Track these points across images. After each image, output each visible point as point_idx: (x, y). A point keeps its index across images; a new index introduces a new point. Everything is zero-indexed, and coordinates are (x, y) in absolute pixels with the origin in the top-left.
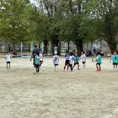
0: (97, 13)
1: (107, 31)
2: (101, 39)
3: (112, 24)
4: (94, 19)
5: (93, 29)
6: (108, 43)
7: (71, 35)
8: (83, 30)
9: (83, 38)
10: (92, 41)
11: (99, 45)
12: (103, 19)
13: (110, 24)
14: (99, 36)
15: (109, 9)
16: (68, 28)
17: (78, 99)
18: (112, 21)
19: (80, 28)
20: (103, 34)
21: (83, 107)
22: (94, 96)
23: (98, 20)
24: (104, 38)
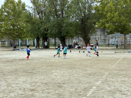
0: (75, 17)
1: (83, 30)
2: (79, 36)
4: (73, 22)
5: (73, 29)
6: (83, 39)
7: (57, 33)
8: (65, 29)
9: (66, 36)
10: (72, 37)
11: (77, 40)
12: (79, 21)
13: (85, 25)
14: (77, 34)
15: (84, 15)
16: (54, 28)
19: (63, 28)
20: (80, 32)
23: (76, 22)
24: (81, 36)
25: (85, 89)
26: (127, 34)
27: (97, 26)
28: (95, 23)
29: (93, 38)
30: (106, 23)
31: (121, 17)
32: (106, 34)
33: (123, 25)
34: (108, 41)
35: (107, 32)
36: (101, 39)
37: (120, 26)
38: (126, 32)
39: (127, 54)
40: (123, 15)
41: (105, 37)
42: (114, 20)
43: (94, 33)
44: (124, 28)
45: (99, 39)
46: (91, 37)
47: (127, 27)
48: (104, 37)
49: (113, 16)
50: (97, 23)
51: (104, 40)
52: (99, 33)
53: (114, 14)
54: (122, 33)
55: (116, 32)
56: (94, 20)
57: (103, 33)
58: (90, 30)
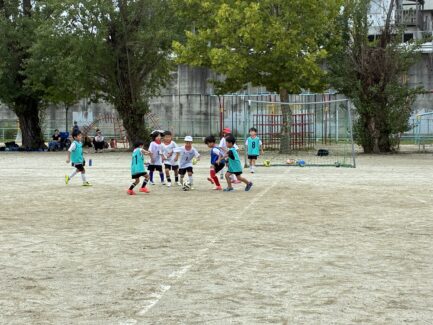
0: (84, 15)
1: (116, 73)
2: (98, 96)
3: (129, 50)
4: (74, 35)
6: (119, 109)
8: (38, 67)
10: (70, 102)
11: (90, 114)
12: (101, 34)
13: (124, 50)
14: (90, 87)
15: (119, 6)
17: (31, 279)
18: (131, 43)
19: (31, 61)
20: (103, 80)
21: (47, 302)
22: (79, 267)
23: (85, 37)
24: (106, 95)
25: (131, 294)
26: (292, 93)
27: (173, 56)
28: (166, 46)
29: (158, 107)
30: (209, 45)
31: (270, 23)
32: (210, 91)
33: (278, 54)
34: (218, 118)
35: (217, 84)
36: (190, 112)
37: (266, 61)
38: (287, 85)
39: (292, 172)
40: (278, 15)
41: (207, 104)
42: (244, 32)
43: (164, 85)
44: (283, 67)
45: (185, 109)
46: (153, 102)
47: (294, 63)
48: (203, 102)
49: (238, 17)
50: (176, 44)
51: (203, 117)
52: (181, 85)
53: (241, 10)
54: (273, 87)
55: (249, 84)
56: (161, 32)
57: (198, 86)
58: (145, 74)
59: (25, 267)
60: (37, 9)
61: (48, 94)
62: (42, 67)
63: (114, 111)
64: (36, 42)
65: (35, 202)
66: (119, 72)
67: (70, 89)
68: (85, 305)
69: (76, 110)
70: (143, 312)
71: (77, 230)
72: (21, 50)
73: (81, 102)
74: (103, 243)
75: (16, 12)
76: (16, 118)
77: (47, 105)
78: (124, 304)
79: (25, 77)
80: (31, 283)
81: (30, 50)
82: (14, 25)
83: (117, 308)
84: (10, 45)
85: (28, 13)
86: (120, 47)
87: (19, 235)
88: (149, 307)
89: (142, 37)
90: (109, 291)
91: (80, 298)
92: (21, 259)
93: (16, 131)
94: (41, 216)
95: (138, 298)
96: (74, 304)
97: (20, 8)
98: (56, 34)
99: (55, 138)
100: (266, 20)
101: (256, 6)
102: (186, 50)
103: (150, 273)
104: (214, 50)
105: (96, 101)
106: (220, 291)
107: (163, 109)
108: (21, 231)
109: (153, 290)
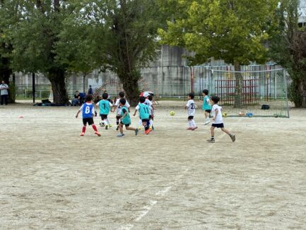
0: (96, 10)
1: (118, 51)
2: (106, 68)
3: (127, 35)
4: (89, 25)
5: (88, 46)
6: (120, 77)
7: (38, 58)
8: (64, 47)
9: (66, 65)
10: (86, 71)
11: (100, 80)
12: (108, 24)
13: (124, 35)
14: (100, 61)
15: (120, 4)
16: (32, 42)
17: (60, 195)
18: (129, 30)
19: (59, 43)
20: (109, 56)
21: (71, 211)
22: (94, 187)
23: (97, 26)
24: (111, 66)
25: (129, 206)
26: (243, 65)
27: (158, 39)
28: (153, 31)
29: (147, 75)
30: (183, 31)
31: (227, 15)
32: (184, 63)
33: (233, 36)
34: (190, 83)
35: (189, 59)
36: (170, 78)
37: (225, 42)
38: (239, 58)
39: (243, 120)
40: (233, 9)
41: (182, 72)
42: (209, 22)
43: (151, 59)
44: (236, 46)
45: (166, 76)
46: (143, 72)
47: (245, 43)
48: (179, 71)
49: (204, 11)
50: (160, 30)
51: (179, 82)
52: (164, 60)
53: (207, 5)
54: (229, 60)
55: (212, 58)
56: (150, 22)
57: (176, 60)
58: (138, 52)
59: (56, 187)
60: (64, 6)
61: (71, 66)
62: (67, 48)
63: (116, 78)
64: (63, 30)
65: (63, 142)
66: (121, 50)
67: (87, 63)
68: (97, 214)
69: (90, 77)
70: (138, 219)
71: (91, 161)
72: (53, 35)
73: (94, 72)
74: (109, 170)
75: (49, 9)
76: (49, 83)
77: (70, 74)
78: (125, 214)
79: (55, 55)
80: (60, 198)
81: (59, 35)
82: (48, 18)
83: (120, 216)
84: (45, 32)
85: (57, 10)
86: (120, 33)
87: (51, 165)
88: (142, 215)
89: (136, 26)
90: (114, 204)
91: (94, 209)
92: (53, 181)
93: (49, 92)
94: (67, 151)
95: (134, 209)
96: (90, 213)
97: (52, 6)
98: (76, 24)
99: (76, 97)
100: (224, 12)
101: (217, 3)
102: (167, 34)
103: (142, 192)
104: (187, 34)
105: (104, 71)
106: (192, 205)
107: (151, 76)
108: (53, 162)
109: (144, 204)
